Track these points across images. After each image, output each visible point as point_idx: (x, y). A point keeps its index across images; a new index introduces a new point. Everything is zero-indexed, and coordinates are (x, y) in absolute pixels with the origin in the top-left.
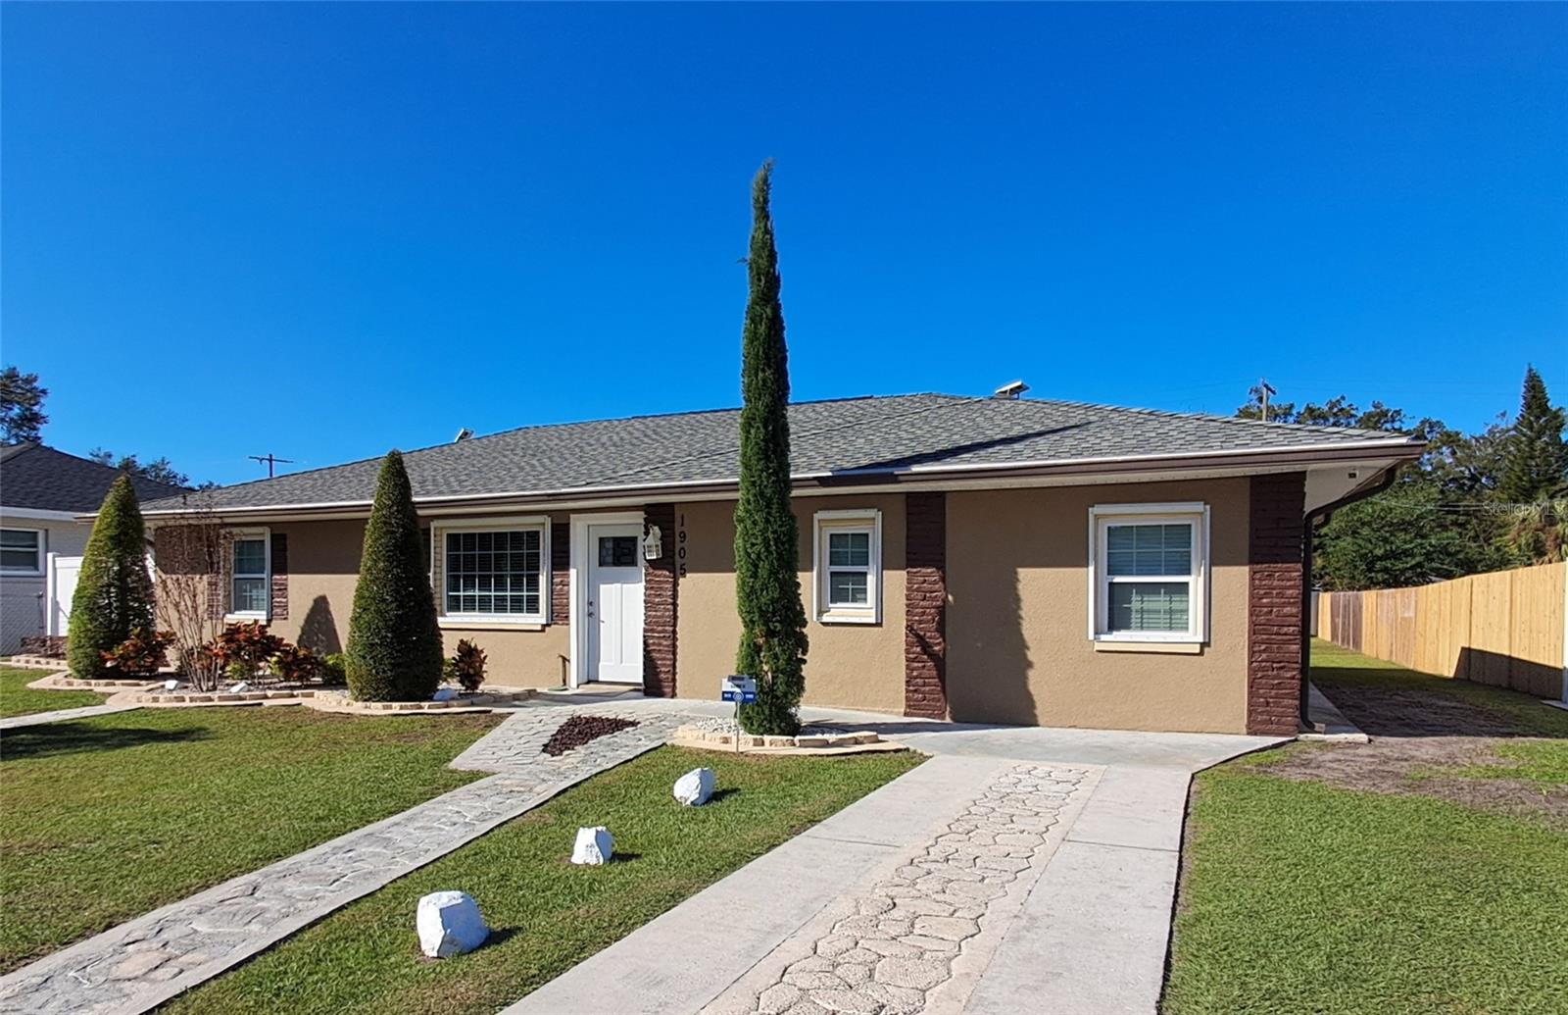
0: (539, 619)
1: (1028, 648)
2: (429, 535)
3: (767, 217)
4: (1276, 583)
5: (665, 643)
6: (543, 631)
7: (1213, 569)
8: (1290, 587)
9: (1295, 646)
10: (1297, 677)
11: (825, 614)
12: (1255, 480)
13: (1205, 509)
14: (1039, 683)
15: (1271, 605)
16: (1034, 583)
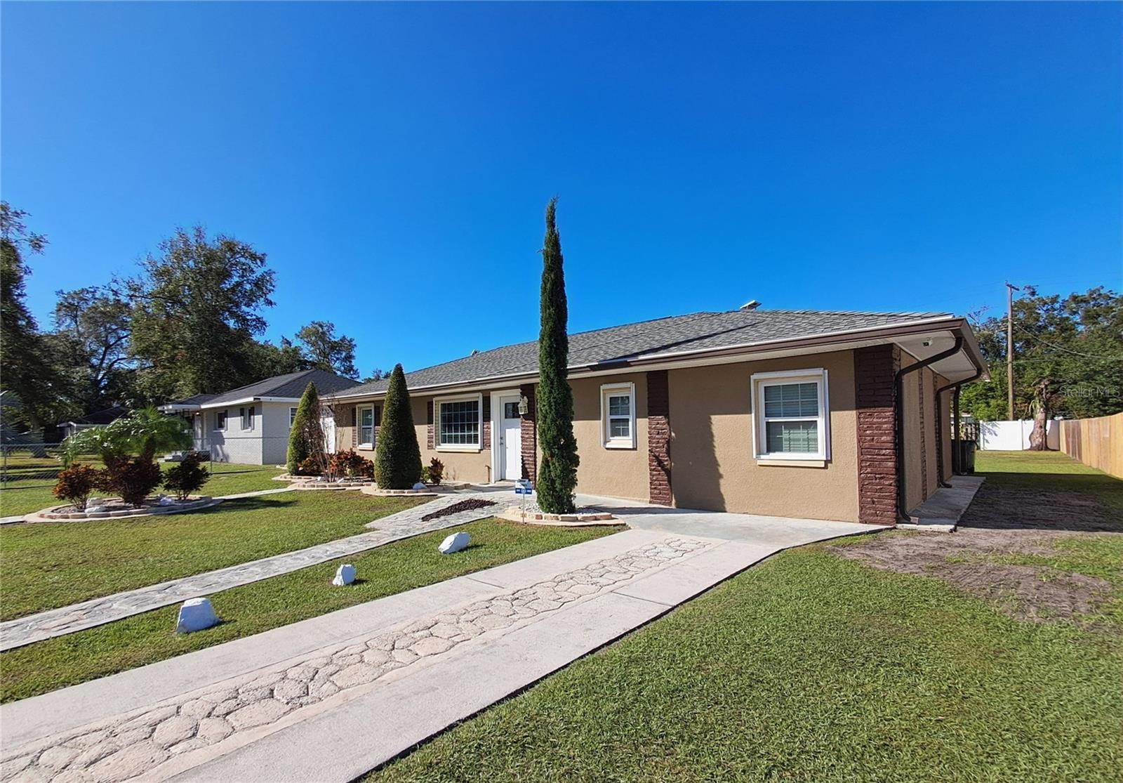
0: (477, 447)
1: (719, 466)
2: (432, 404)
3: (553, 226)
4: (875, 420)
5: (531, 459)
6: (479, 453)
7: (832, 413)
8: (886, 423)
9: (890, 463)
10: (893, 484)
11: (608, 443)
12: (857, 352)
13: (824, 373)
14: (726, 487)
15: (873, 435)
16: (720, 423)
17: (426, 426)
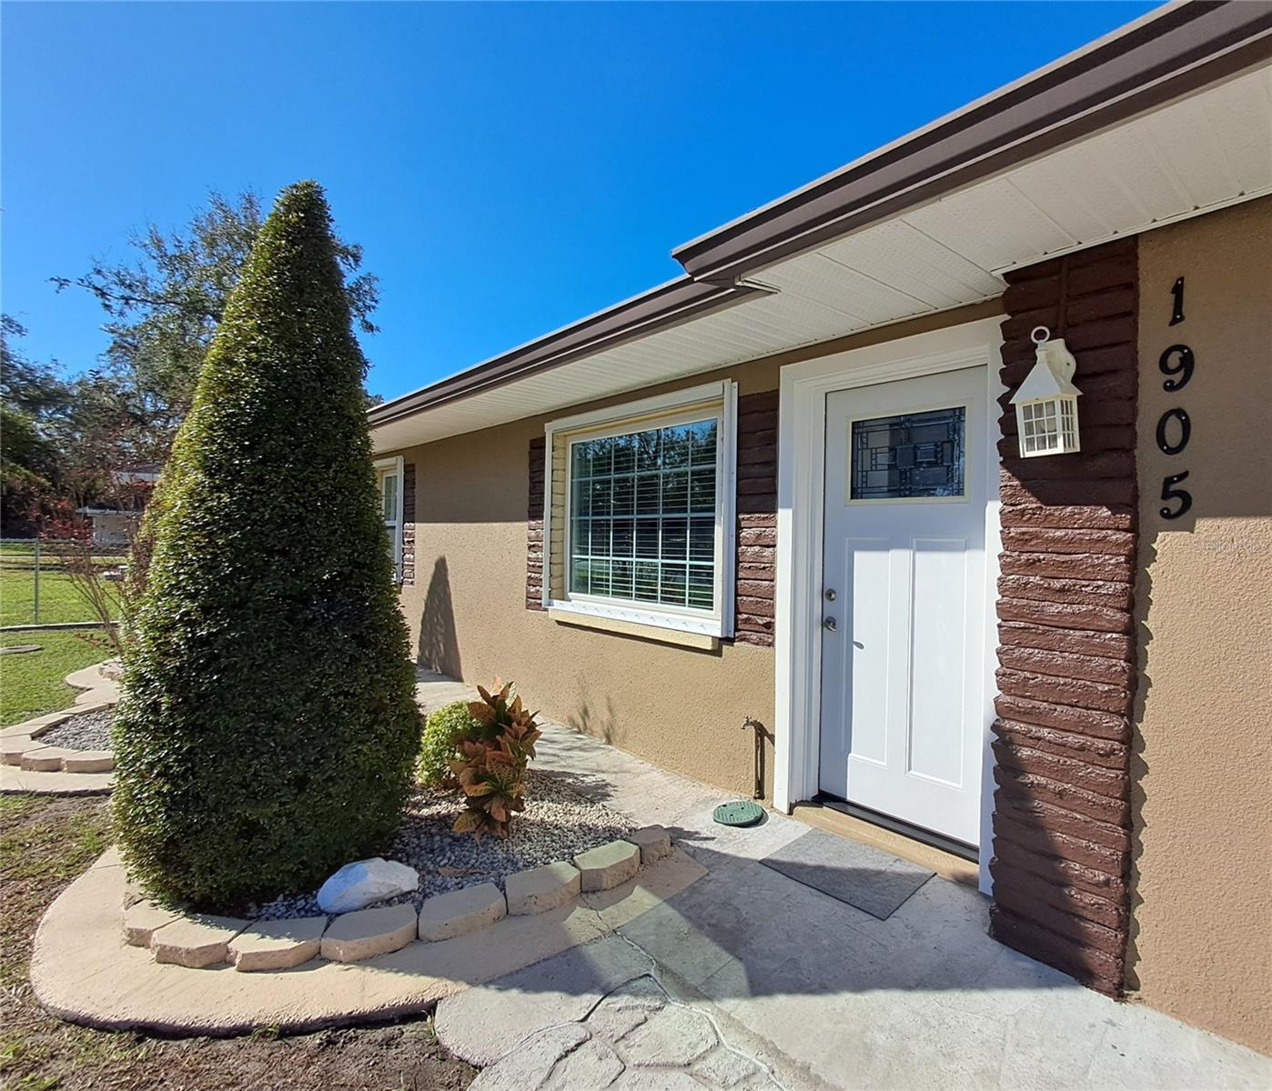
0: (705, 624)
6: (716, 652)
17: (525, 524)
